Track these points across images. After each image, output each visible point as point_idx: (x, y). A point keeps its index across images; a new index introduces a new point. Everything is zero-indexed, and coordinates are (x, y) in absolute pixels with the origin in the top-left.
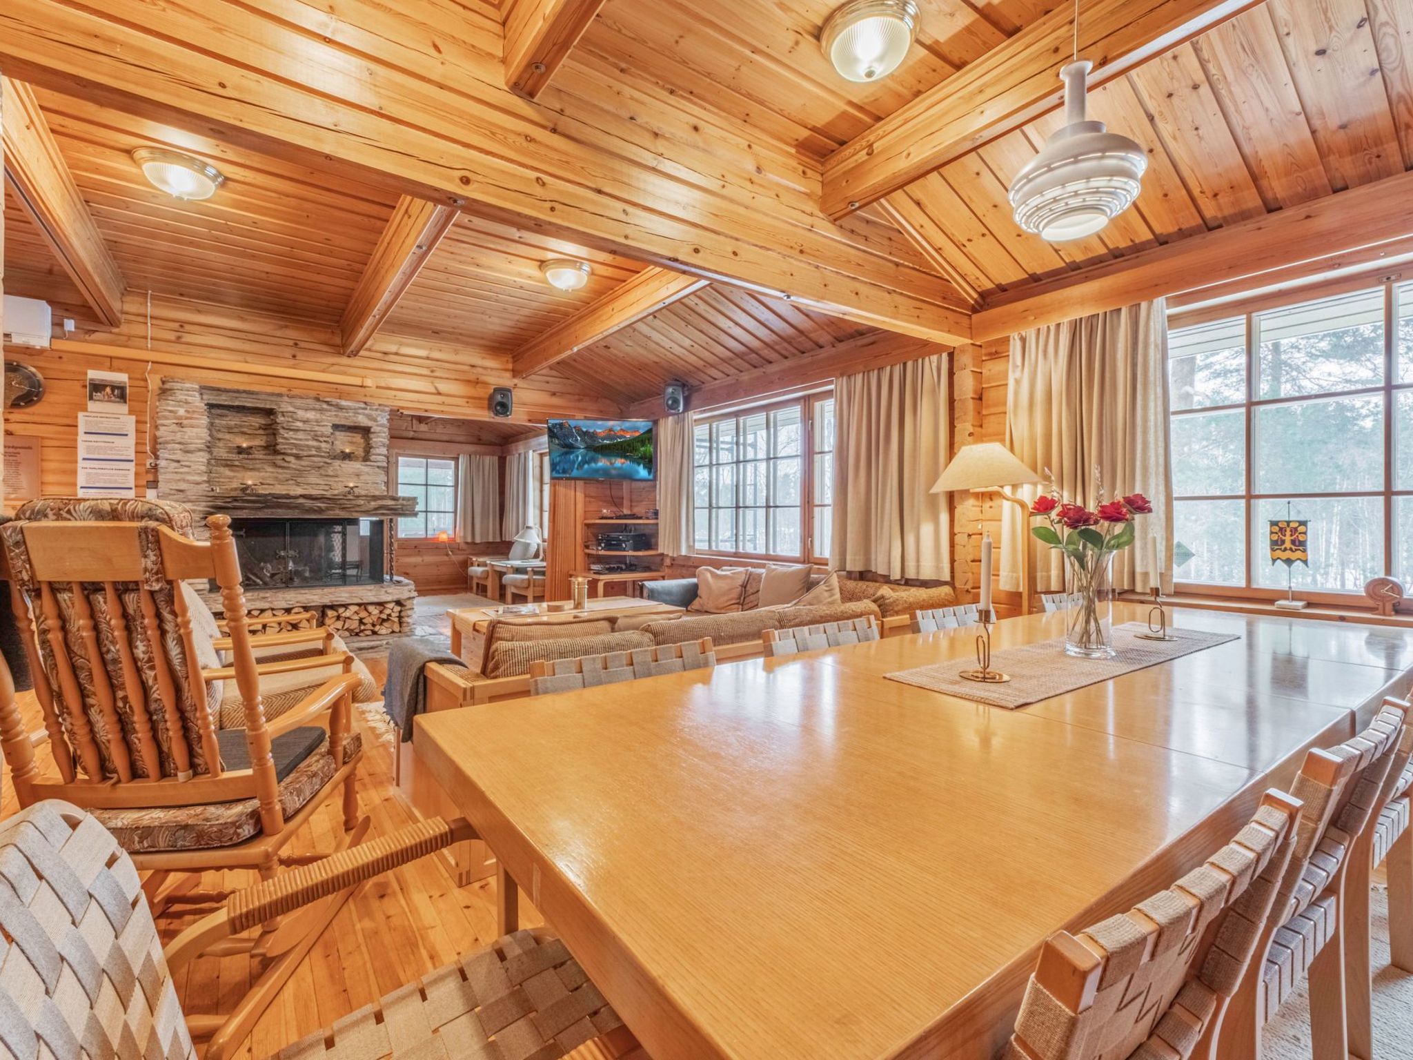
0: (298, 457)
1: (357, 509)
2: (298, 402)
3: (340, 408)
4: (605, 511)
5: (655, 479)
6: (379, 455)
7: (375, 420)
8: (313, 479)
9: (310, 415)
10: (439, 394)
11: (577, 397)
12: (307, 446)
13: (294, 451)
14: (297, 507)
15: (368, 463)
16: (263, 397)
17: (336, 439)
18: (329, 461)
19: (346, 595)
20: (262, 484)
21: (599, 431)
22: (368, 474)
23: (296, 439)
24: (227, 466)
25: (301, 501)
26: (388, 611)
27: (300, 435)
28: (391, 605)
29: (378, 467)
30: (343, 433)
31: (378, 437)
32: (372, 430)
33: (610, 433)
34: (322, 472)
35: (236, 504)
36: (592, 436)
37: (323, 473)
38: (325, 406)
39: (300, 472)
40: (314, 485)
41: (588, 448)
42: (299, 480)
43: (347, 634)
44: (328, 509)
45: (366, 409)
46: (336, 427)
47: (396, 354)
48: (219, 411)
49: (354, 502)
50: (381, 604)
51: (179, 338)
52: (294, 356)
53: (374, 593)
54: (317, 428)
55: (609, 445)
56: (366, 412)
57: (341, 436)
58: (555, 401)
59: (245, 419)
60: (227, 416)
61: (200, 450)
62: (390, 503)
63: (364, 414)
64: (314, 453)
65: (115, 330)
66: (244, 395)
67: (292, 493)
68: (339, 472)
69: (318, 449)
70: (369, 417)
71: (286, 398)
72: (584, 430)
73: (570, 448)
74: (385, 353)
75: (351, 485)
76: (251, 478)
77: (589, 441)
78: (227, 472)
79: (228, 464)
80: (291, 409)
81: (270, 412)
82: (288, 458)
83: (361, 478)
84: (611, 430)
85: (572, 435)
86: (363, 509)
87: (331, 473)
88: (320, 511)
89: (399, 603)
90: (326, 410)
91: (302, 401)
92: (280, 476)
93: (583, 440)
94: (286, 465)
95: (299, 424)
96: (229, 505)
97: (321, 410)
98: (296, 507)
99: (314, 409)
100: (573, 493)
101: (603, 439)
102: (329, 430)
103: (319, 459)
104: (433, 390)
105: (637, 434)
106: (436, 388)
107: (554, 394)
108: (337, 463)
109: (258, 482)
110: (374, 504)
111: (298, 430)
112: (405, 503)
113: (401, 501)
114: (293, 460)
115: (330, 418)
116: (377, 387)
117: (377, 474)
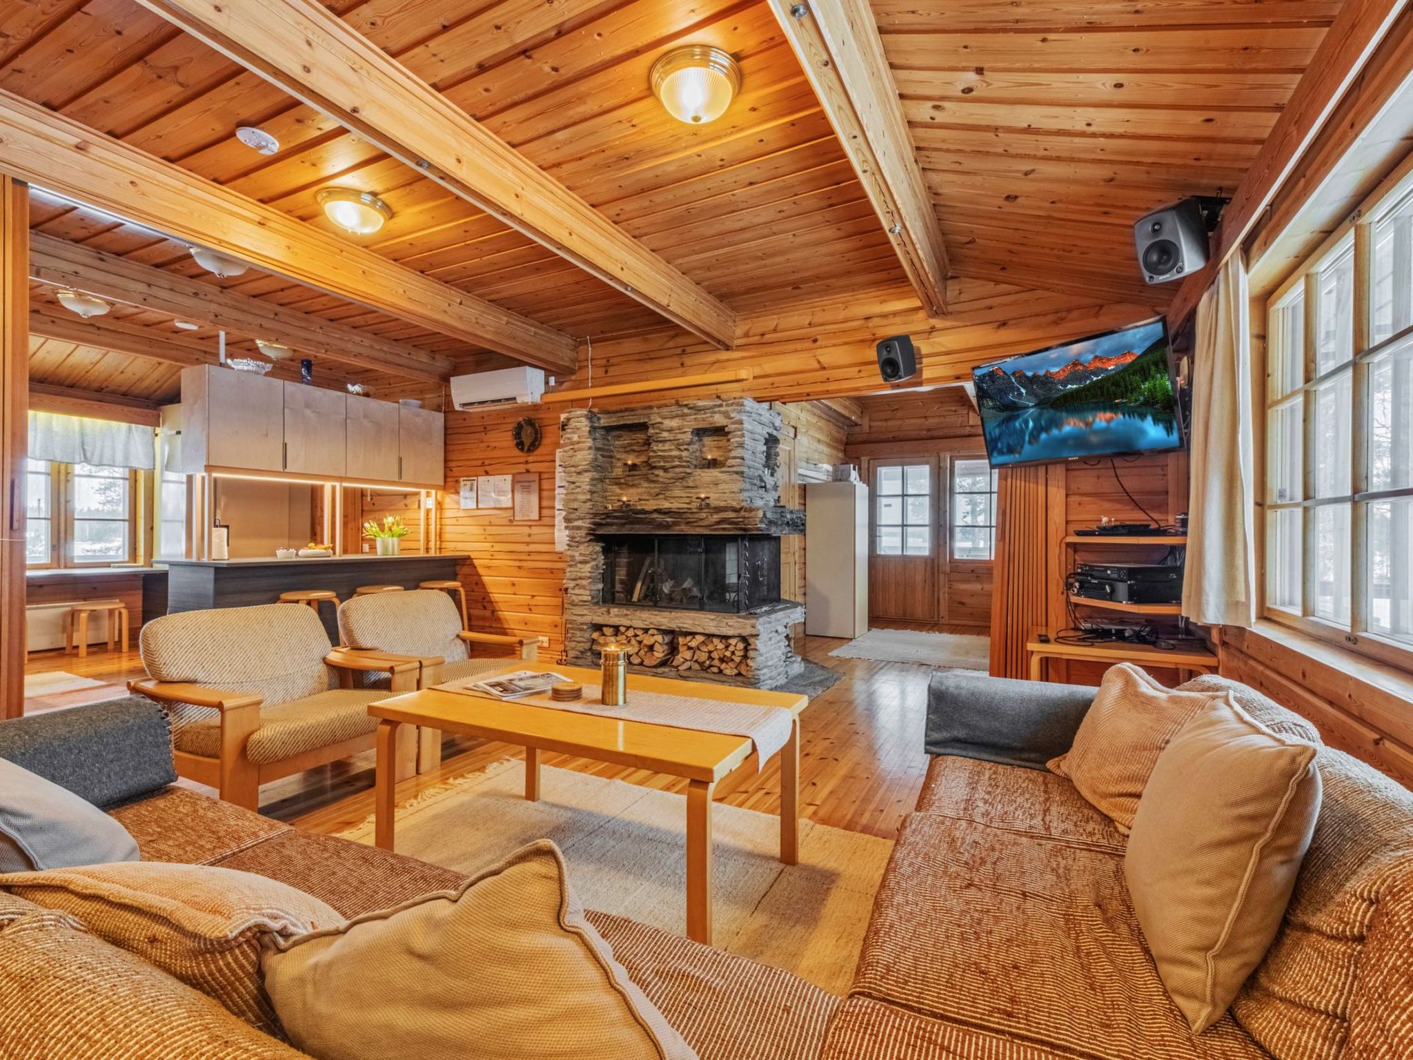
0: (666, 470)
1: (700, 524)
2: (665, 411)
3: (698, 410)
4: (1105, 520)
5: (1184, 446)
6: (735, 458)
7: (730, 418)
8: (677, 493)
9: (674, 423)
10: (822, 369)
12: (671, 456)
13: (662, 464)
14: (651, 522)
15: (724, 469)
16: (640, 412)
17: (704, 446)
18: (688, 470)
19: (690, 622)
20: (640, 500)
21: (1054, 370)
22: (724, 481)
23: (662, 451)
24: (617, 484)
25: (655, 516)
26: (731, 648)
27: (667, 446)
28: (733, 641)
29: (737, 473)
30: (710, 438)
31: (734, 437)
32: (727, 429)
33: (1076, 369)
35: (609, 520)
36: (1045, 381)
37: (685, 484)
38: (686, 411)
39: (666, 488)
40: (677, 500)
41: (1040, 404)
42: (668, 493)
43: (696, 666)
44: (675, 524)
45: (721, 406)
46: (700, 433)
47: (775, 331)
48: (617, 433)
49: (697, 516)
50: (725, 638)
51: (606, 372)
52: (682, 364)
53: (714, 623)
54: (679, 436)
55: (1077, 390)
56: (722, 409)
57: (708, 441)
58: (1006, 335)
59: (634, 437)
60: (621, 436)
61: (586, 471)
62: (731, 515)
63: (720, 412)
64: (677, 463)
65: (573, 377)
66: (627, 414)
67: (647, 508)
68: (698, 483)
69: (680, 458)
70: (726, 415)
71: (655, 410)
72: (1030, 374)
73: (1012, 410)
74: (762, 335)
75: (703, 496)
76: (626, 495)
77: (1040, 392)
78: (617, 490)
79: (617, 482)
80: (659, 420)
81: (643, 427)
82: (657, 472)
83: (721, 487)
84: (1076, 363)
85: (1012, 388)
86: (705, 523)
87: (691, 484)
88: (668, 526)
89: (744, 639)
90: (687, 415)
91: (667, 409)
92: (652, 491)
93: (1030, 392)
94: (655, 479)
95: (665, 434)
96: (603, 522)
97: (683, 416)
98: (649, 523)
99: (677, 416)
100: (1041, 489)
101: (1065, 384)
102: (688, 437)
103: (682, 470)
104: (817, 366)
105: (1129, 360)
106: (819, 362)
107: (1004, 324)
108: (698, 471)
109: (636, 498)
110: (716, 517)
111: (664, 441)
112: (747, 515)
113: (742, 513)
114: (661, 473)
115: (692, 423)
116: (754, 378)
117: (734, 481)
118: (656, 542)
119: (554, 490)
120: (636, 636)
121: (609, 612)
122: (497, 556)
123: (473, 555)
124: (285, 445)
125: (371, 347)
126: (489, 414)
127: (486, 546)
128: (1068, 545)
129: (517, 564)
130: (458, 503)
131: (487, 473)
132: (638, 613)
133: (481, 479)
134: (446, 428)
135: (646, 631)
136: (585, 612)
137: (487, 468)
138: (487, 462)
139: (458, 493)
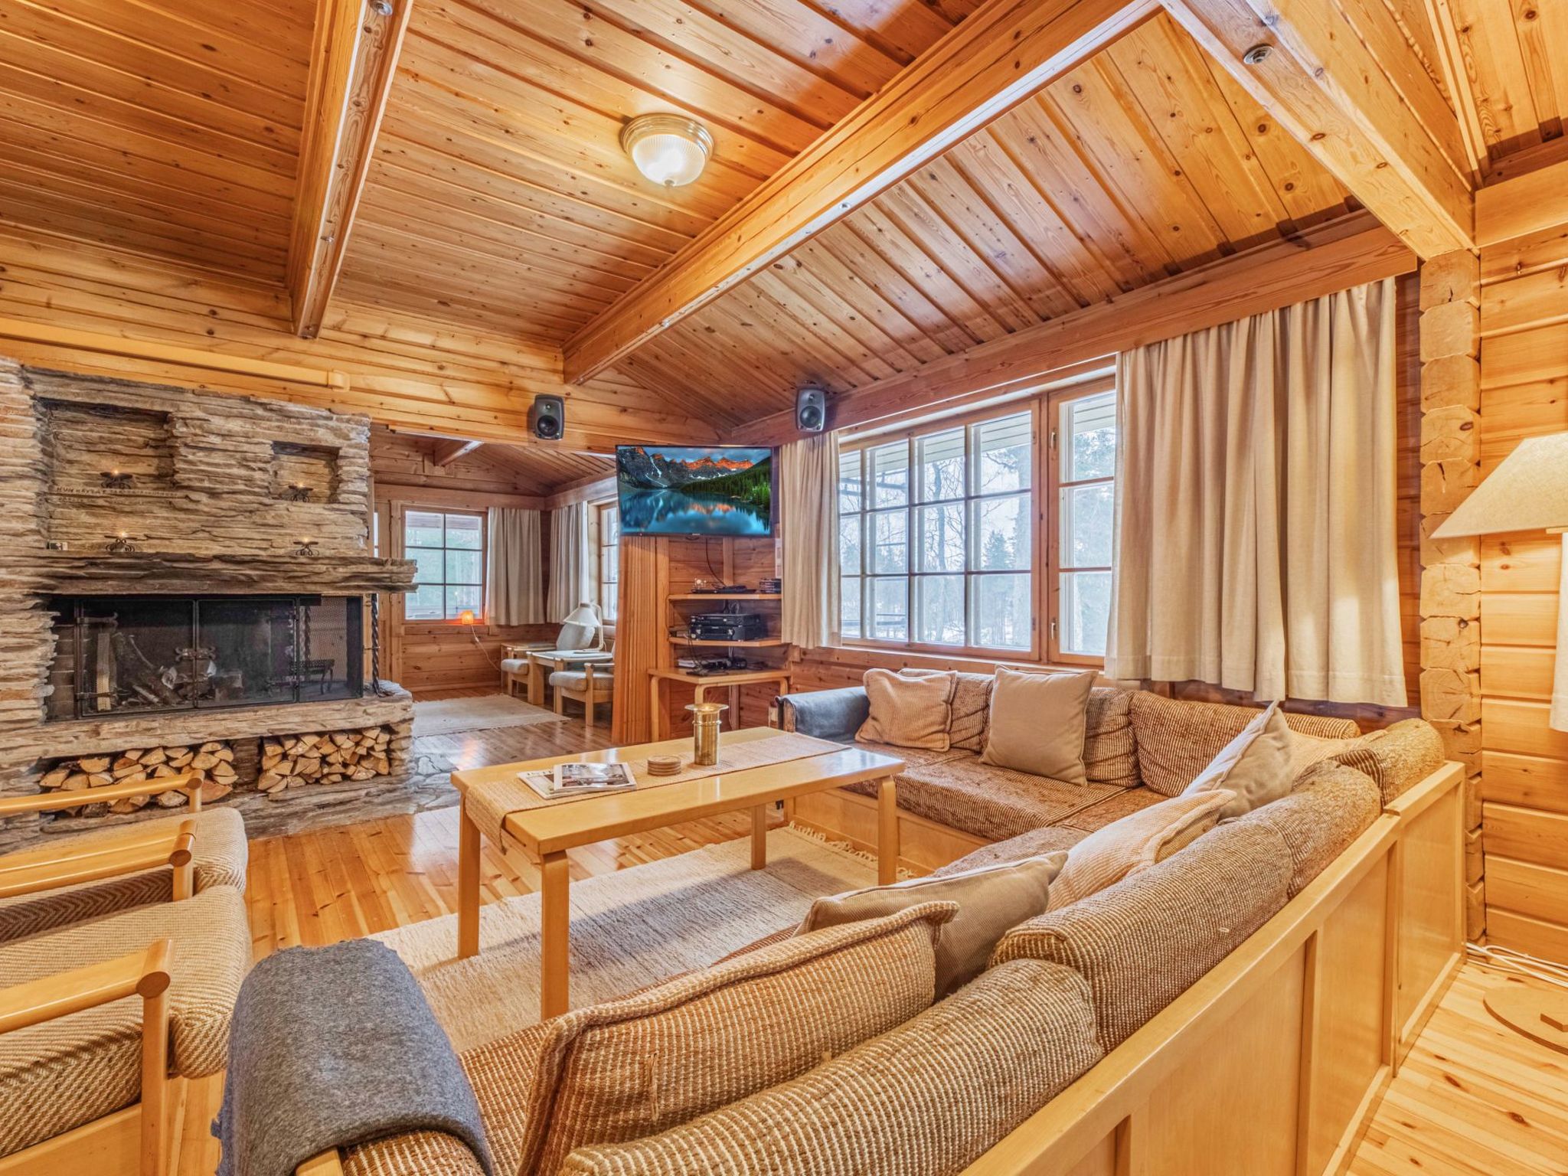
0: (213, 494)
1: (315, 579)
2: (214, 403)
3: (287, 416)
4: (699, 582)
5: (772, 536)
6: (354, 493)
7: (347, 438)
8: (241, 531)
9: (235, 425)
10: (452, 403)
11: (657, 416)
12: (230, 476)
13: (206, 484)
15: (335, 506)
16: (149, 392)
17: (281, 467)
18: (266, 501)
19: (297, 719)
20: (149, 537)
21: (689, 461)
22: (335, 522)
23: (208, 464)
24: (82, 506)
25: (216, 565)
26: (368, 743)
27: (217, 458)
28: (373, 735)
29: (353, 513)
30: (293, 458)
31: (352, 464)
32: (341, 453)
33: (707, 466)
34: (256, 518)
35: (93, 570)
36: (680, 469)
37: (258, 520)
38: (260, 411)
39: (216, 520)
41: (673, 487)
42: (216, 531)
43: (300, 781)
44: (263, 579)
45: (331, 419)
46: (280, 447)
49: (309, 568)
50: (357, 732)
52: (210, 333)
53: (344, 714)
54: (246, 447)
55: (705, 482)
56: (331, 423)
57: (288, 461)
58: (627, 420)
59: (119, 429)
60: (83, 423)
61: (22, 477)
63: (327, 427)
64: (242, 487)
66: (111, 387)
68: (286, 520)
69: (249, 481)
70: (335, 431)
71: (190, 397)
72: (668, 459)
73: (646, 487)
74: (365, 336)
75: (306, 540)
76: (124, 527)
77: (675, 477)
78: (84, 517)
80: (200, 414)
81: (162, 419)
82: (194, 496)
83: (325, 529)
84: (707, 460)
85: (650, 468)
86: (326, 578)
87: (271, 521)
88: (250, 581)
89: (387, 728)
90: (262, 418)
91: (219, 401)
92: (181, 525)
93: (665, 475)
94: (191, 506)
95: (214, 440)
96: (81, 573)
97: (254, 418)
99: (241, 416)
100: (652, 555)
101: (696, 474)
102: (267, 451)
103: (251, 498)
104: (443, 397)
105: (747, 467)
106: (447, 394)
107: (624, 410)
108: (283, 505)
109: (140, 535)
110: (343, 571)
111: (211, 450)
112: (395, 569)
113: (388, 567)
114: (204, 498)
115: (269, 431)
116: (352, 388)
117: (349, 524)
118: (196, 605)
120: (168, 760)
121: (96, 733)
128: (671, 601)
132: (179, 723)
135: (194, 749)
136: (20, 741)
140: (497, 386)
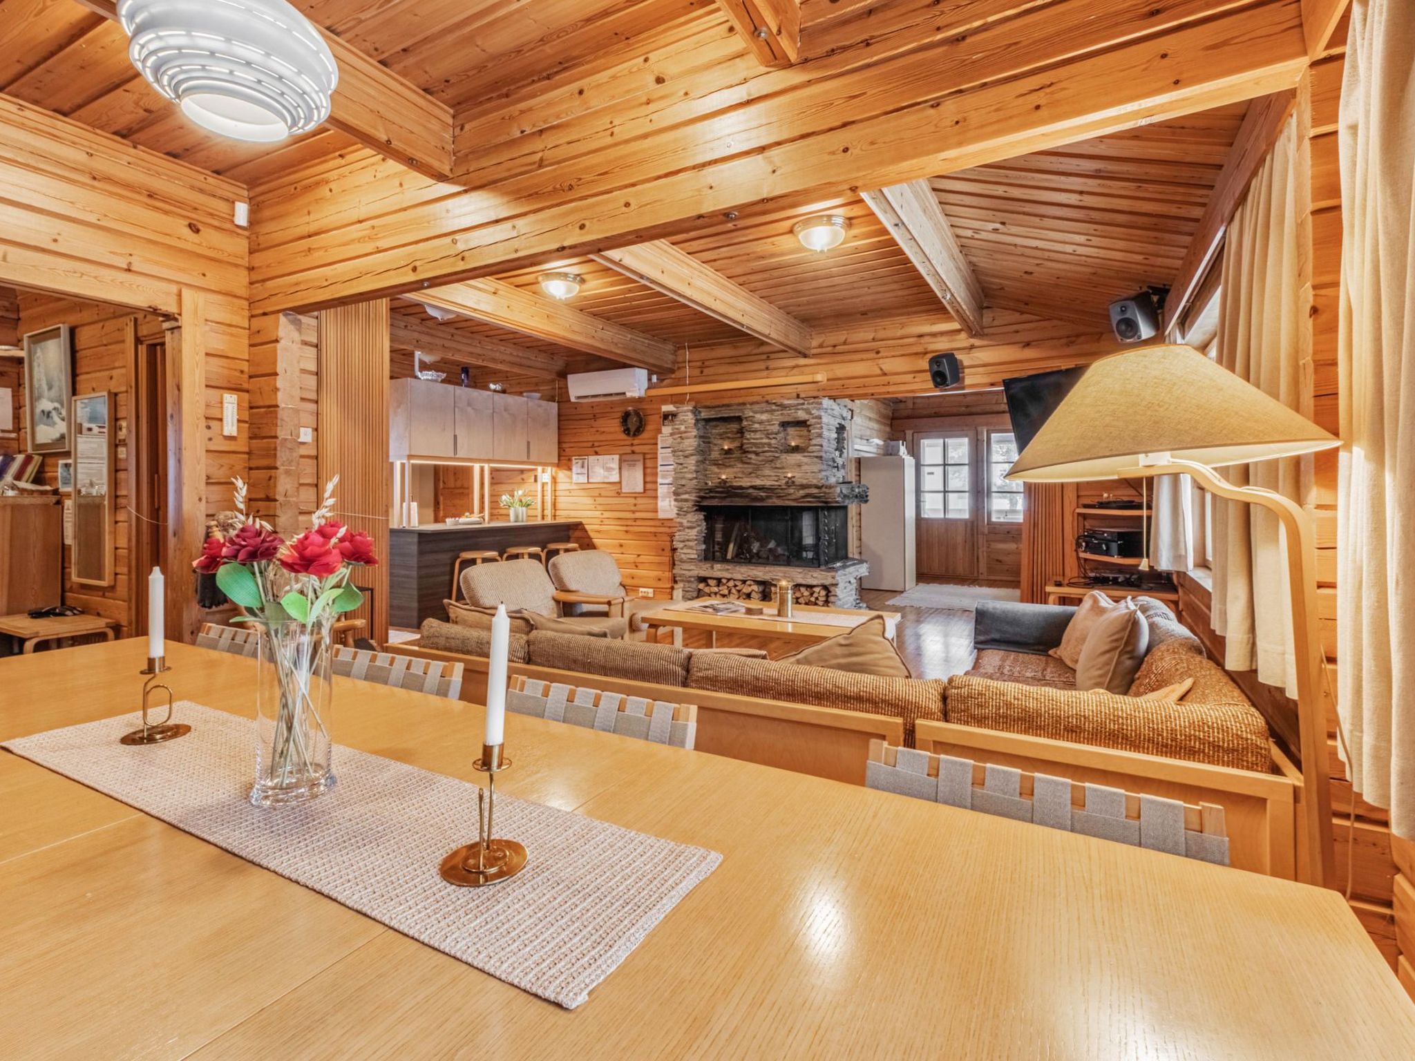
0: (757, 454)
1: (790, 497)
2: (756, 407)
3: (783, 407)
6: (815, 445)
7: (811, 414)
8: (767, 472)
9: (764, 417)
10: (885, 374)
12: (761, 443)
13: (754, 449)
14: (748, 496)
15: (805, 454)
16: (735, 407)
17: (788, 434)
18: (777, 455)
20: (736, 477)
22: (806, 464)
23: (754, 439)
24: (715, 465)
25: (751, 491)
26: (816, 595)
27: (758, 435)
28: (817, 590)
29: (817, 457)
30: (793, 429)
31: (814, 428)
32: (808, 423)
34: (773, 465)
35: (711, 495)
38: (774, 407)
39: (758, 468)
40: (767, 478)
42: (759, 473)
44: (768, 497)
45: (803, 404)
46: (784, 425)
47: (845, 343)
48: (714, 423)
49: (785, 491)
50: (810, 587)
51: (702, 372)
52: (767, 368)
53: (803, 576)
54: (768, 427)
56: (804, 407)
57: (791, 431)
59: (729, 427)
60: (719, 426)
61: (692, 455)
62: (815, 491)
63: (802, 409)
64: (767, 449)
65: (673, 376)
66: (724, 408)
67: (744, 484)
68: (784, 465)
69: (769, 445)
70: (808, 412)
71: (748, 406)
75: (789, 475)
76: (725, 474)
78: (715, 469)
79: (715, 463)
80: (751, 414)
81: (739, 419)
82: (750, 456)
83: (803, 468)
86: (793, 497)
87: (778, 466)
88: (762, 499)
89: (825, 588)
90: (775, 411)
91: (758, 406)
92: (746, 471)
94: (748, 461)
95: (757, 426)
96: (708, 495)
97: (772, 411)
98: (747, 497)
99: (767, 411)
102: (776, 428)
103: (770, 454)
104: (879, 372)
106: (881, 369)
107: (1028, 344)
108: (784, 456)
109: (732, 476)
110: (802, 492)
111: (755, 431)
112: (827, 491)
113: (824, 490)
114: (753, 456)
115: (778, 417)
116: (828, 380)
117: (815, 464)
118: (750, 512)
119: (657, 468)
120: (735, 586)
121: (712, 568)
122: (607, 522)
123: (584, 521)
124: (455, 437)
125: (511, 354)
126: (599, 404)
127: (598, 514)
128: (1079, 514)
129: (625, 528)
130: (571, 478)
131: (597, 453)
132: (737, 568)
133: (591, 458)
134: (559, 415)
135: (744, 582)
136: (692, 567)
137: (597, 449)
138: (596, 444)
139: (570, 469)
140: (916, 354)
